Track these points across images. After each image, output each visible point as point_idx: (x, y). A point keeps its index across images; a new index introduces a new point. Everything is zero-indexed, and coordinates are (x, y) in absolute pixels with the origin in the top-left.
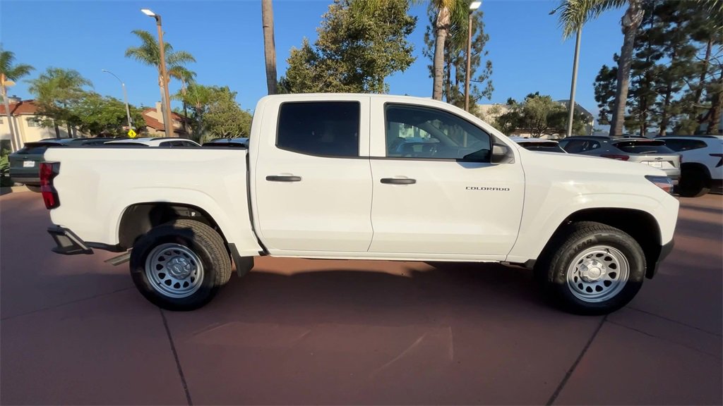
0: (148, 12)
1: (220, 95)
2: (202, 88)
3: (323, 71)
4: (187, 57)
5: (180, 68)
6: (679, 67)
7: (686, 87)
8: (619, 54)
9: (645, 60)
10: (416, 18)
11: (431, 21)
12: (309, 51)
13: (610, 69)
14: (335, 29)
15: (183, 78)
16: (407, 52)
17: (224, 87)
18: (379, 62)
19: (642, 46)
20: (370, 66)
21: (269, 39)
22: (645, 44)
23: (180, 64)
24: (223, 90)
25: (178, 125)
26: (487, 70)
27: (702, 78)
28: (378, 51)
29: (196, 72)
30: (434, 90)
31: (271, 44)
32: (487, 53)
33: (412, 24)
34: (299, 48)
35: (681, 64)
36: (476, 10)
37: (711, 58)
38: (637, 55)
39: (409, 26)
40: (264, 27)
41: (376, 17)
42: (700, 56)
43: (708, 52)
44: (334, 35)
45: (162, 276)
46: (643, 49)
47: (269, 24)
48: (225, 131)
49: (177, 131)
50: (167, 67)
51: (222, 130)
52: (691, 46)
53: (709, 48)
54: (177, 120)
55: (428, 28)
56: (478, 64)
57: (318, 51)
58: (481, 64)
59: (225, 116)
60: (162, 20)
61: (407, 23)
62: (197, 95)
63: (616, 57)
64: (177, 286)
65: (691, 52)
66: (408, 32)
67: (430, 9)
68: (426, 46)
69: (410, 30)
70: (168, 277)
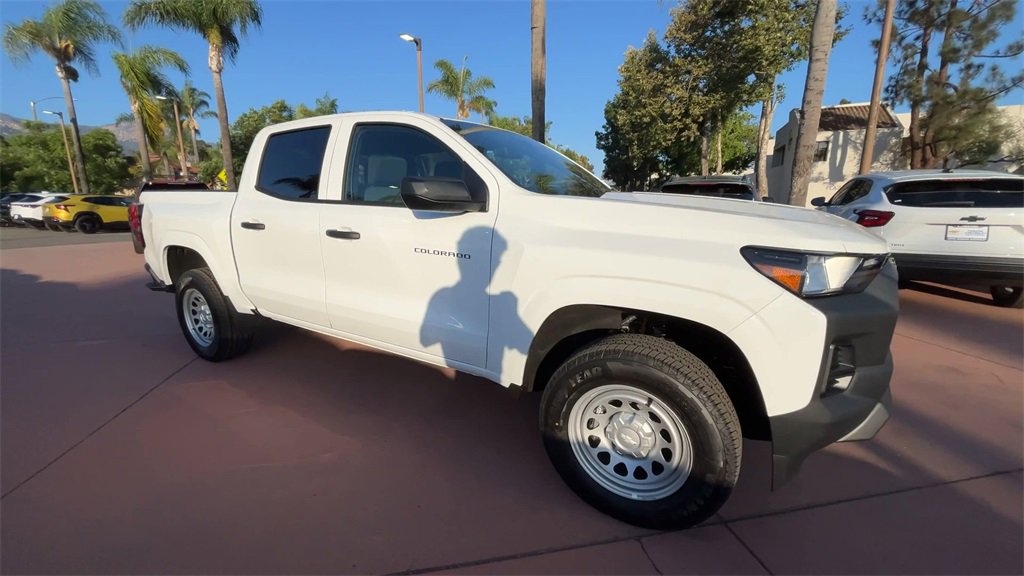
0: (407, 38)
4: (488, 84)
5: (479, 98)
12: (654, 48)
15: (484, 112)
18: (767, 50)
20: (752, 57)
21: (538, 45)
23: (480, 93)
28: (768, 30)
29: (497, 101)
30: (806, 89)
31: (540, 52)
34: (638, 46)
40: (532, 28)
44: (694, 18)
45: (197, 321)
47: (539, 24)
50: (467, 97)
57: (669, 47)
60: (423, 45)
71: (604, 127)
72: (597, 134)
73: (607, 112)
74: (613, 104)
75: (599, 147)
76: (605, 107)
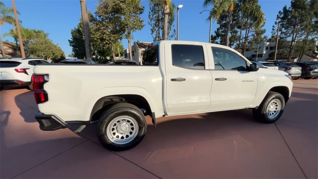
1: (39, 35)
2: (27, 30)
3: (101, 27)
5: (10, 17)
6: (234, 37)
7: (235, 44)
8: (216, 31)
9: (224, 34)
10: (144, 7)
11: (151, 9)
12: (91, 16)
13: (214, 36)
14: (106, 7)
16: (141, 22)
17: (40, 30)
19: (223, 28)
21: (84, 8)
22: (224, 28)
23: (10, 14)
24: (39, 32)
25: (10, 51)
26: (174, 33)
27: (240, 42)
29: (22, 21)
31: (85, 11)
32: (174, 26)
33: (142, 9)
35: (234, 36)
36: (180, 8)
37: (241, 35)
38: (222, 32)
39: (141, 10)
40: (80, 2)
41: (126, 4)
42: (239, 34)
43: (241, 33)
44: (105, 10)
45: (114, 134)
46: (223, 29)
47: (84, 1)
48: (44, 55)
49: (10, 54)
51: (42, 54)
52: (236, 30)
53: (241, 31)
54: (10, 47)
55: (150, 12)
56: (171, 30)
57: (96, 16)
58: (172, 30)
59: (44, 46)
61: (140, 9)
62: (24, 34)
63: (215, 32)
64: (122, 138)
65: (236, 32)
66: (141, 13)
67: (150, 4)
68: (149, 20)
69: (142, 12)
70: (117, 134)
71: (71, 38)
72: (69, 41)
73: (72, 33)
74: (74, 31)
75: (70, 45)
76: (71, 31)
